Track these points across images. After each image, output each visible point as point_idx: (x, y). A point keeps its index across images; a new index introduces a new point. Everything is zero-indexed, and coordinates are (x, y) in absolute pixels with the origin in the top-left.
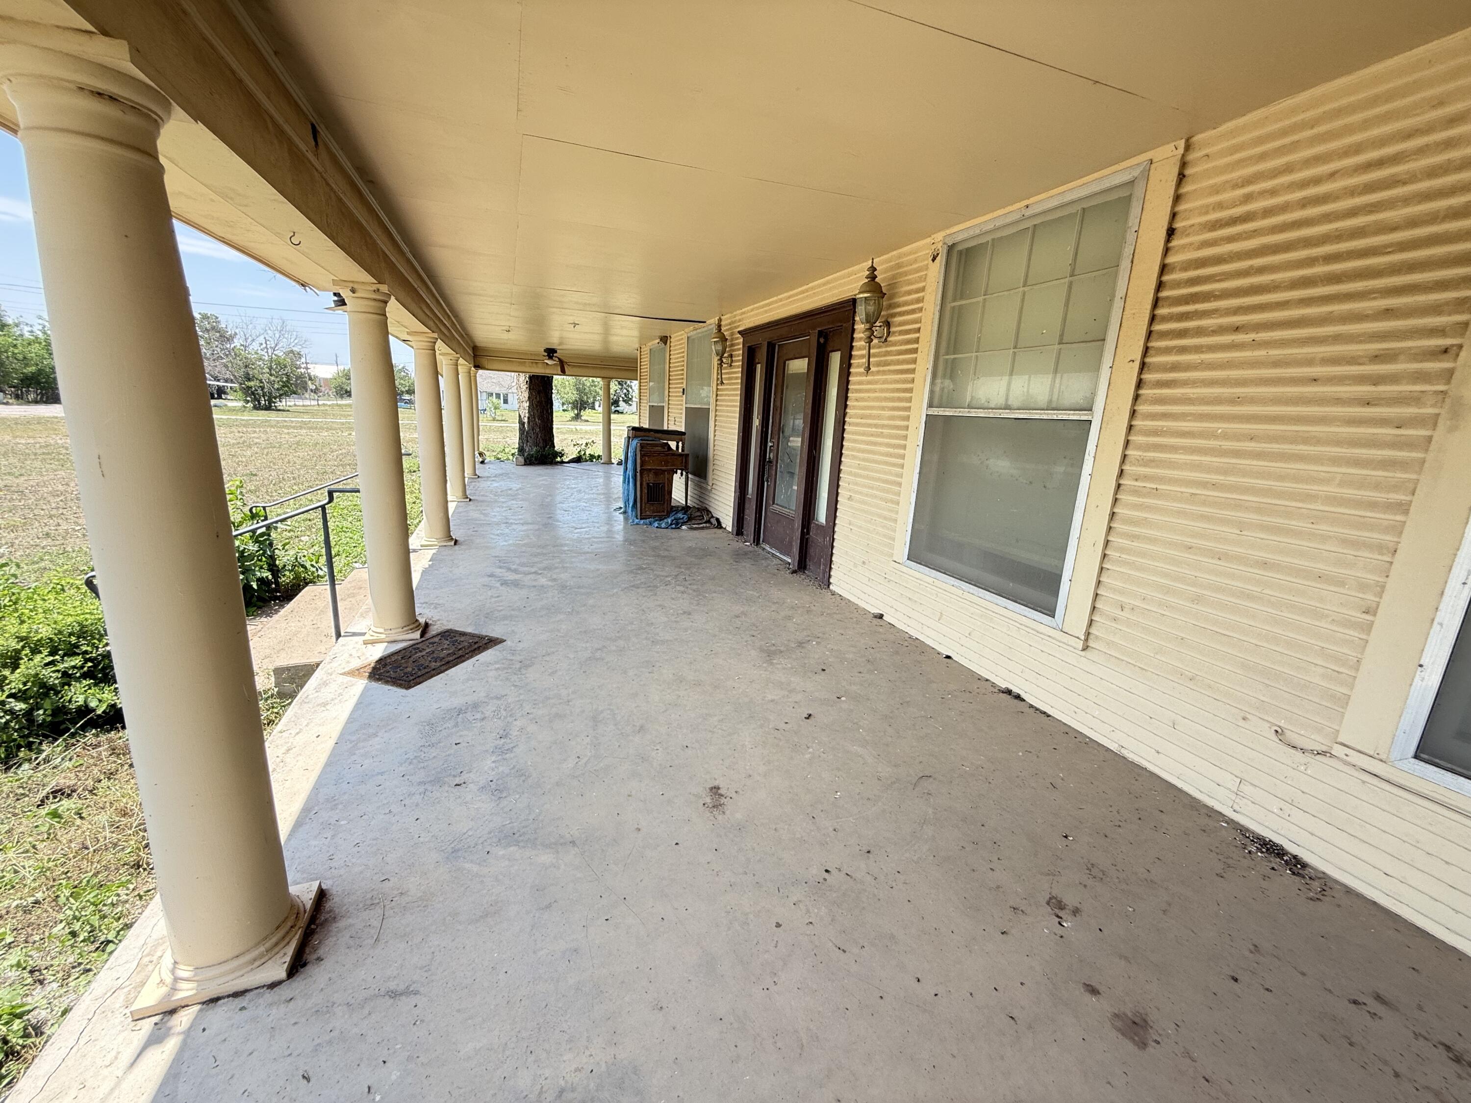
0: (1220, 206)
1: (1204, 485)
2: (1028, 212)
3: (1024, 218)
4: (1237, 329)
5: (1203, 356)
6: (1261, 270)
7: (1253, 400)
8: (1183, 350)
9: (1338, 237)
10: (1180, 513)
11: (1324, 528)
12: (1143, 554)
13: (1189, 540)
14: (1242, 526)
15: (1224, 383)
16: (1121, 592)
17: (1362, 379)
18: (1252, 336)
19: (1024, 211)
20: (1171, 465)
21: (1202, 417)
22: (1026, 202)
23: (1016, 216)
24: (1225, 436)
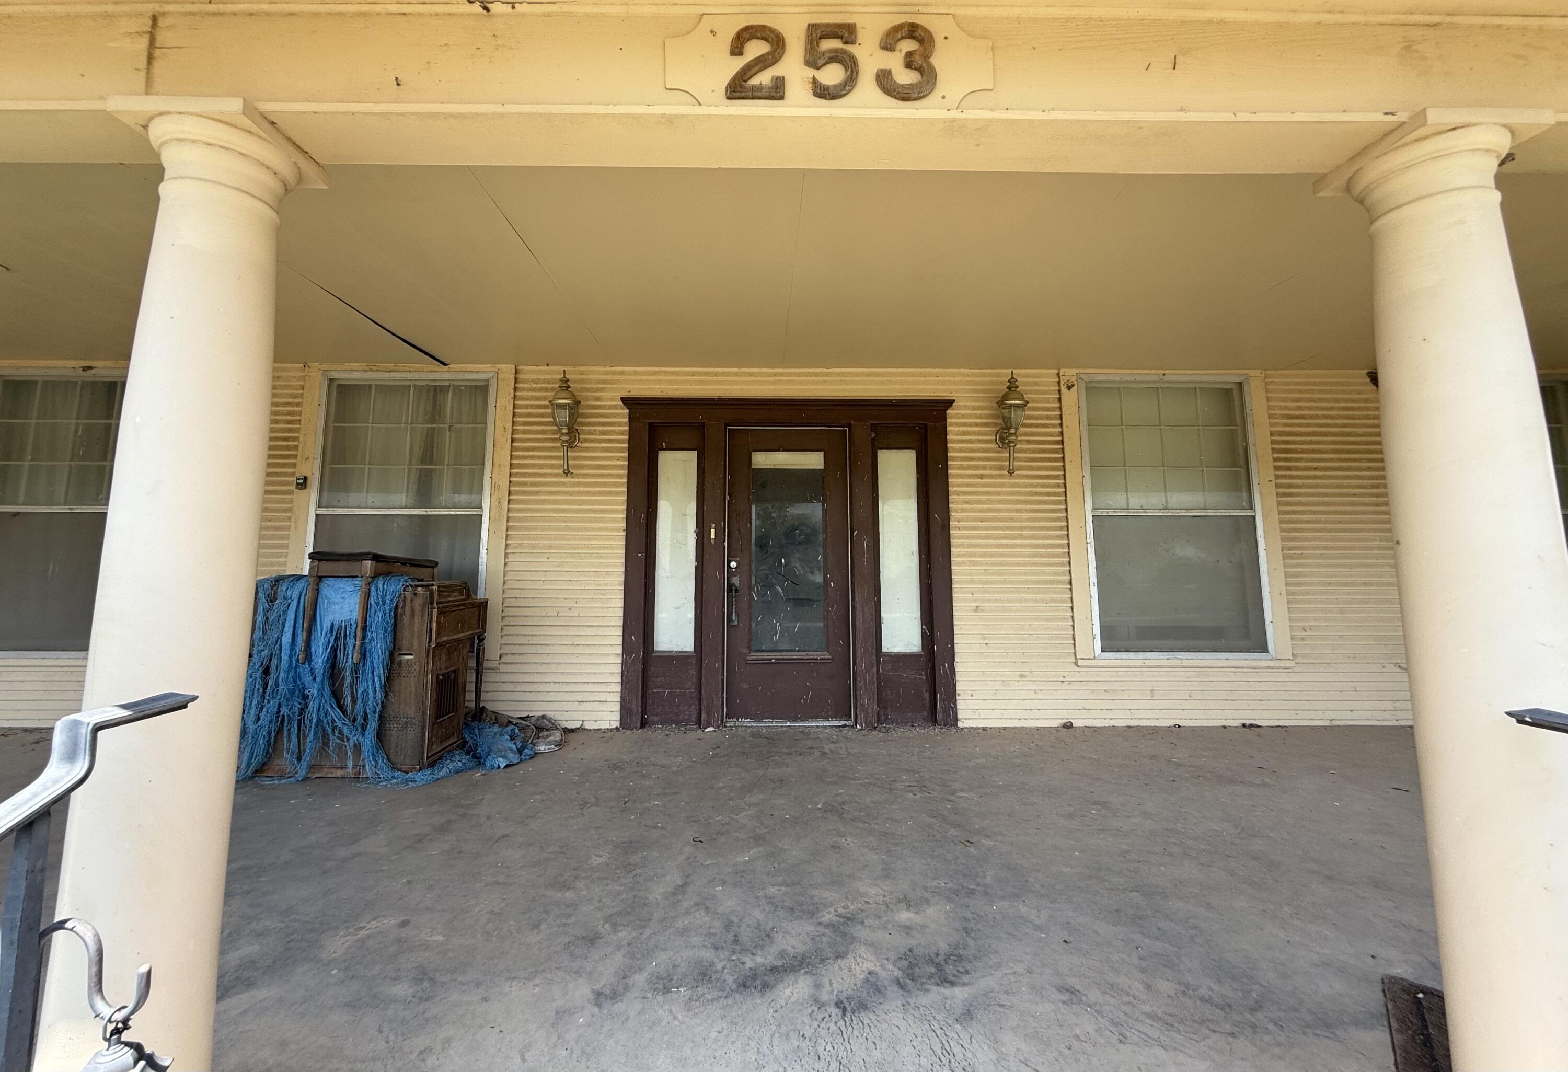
0: (1287, 408)
1: (1326, 548)
2: (1165, 378)
3: (1162, 381)
4: (1315, 469)
5: (1304, 481)
6: (1318, 443)
7: (1334, 504)
8: (1292, 477)
9: (1343, 434)
10: (1319, 565)
11: (1381, 561)
12: (1308, 593)
13: (1329, 579)
14: (1351, 566)
15: (1318, 495)
16: (1302, 620)
17: (1372, 495)
18: (1324, 473)
19: (1162, 377)
20: (1305, 539)
21: (1314, 513)
22: (1164, 372)
23: (1156, 378)
24: (1326, 522)
